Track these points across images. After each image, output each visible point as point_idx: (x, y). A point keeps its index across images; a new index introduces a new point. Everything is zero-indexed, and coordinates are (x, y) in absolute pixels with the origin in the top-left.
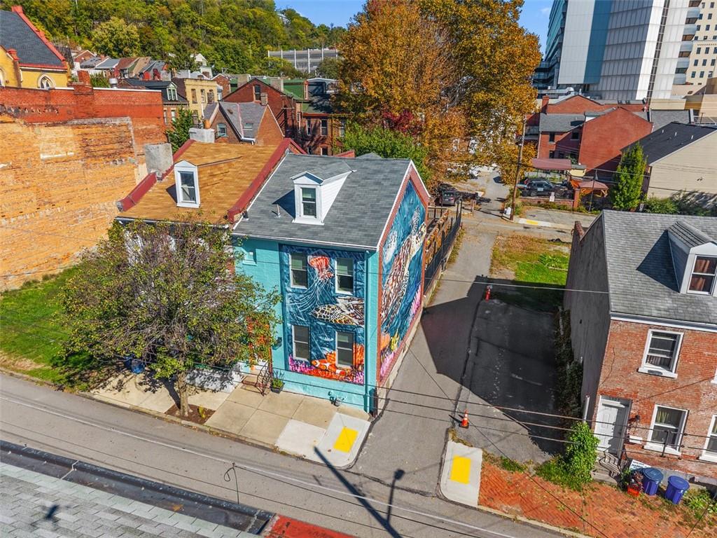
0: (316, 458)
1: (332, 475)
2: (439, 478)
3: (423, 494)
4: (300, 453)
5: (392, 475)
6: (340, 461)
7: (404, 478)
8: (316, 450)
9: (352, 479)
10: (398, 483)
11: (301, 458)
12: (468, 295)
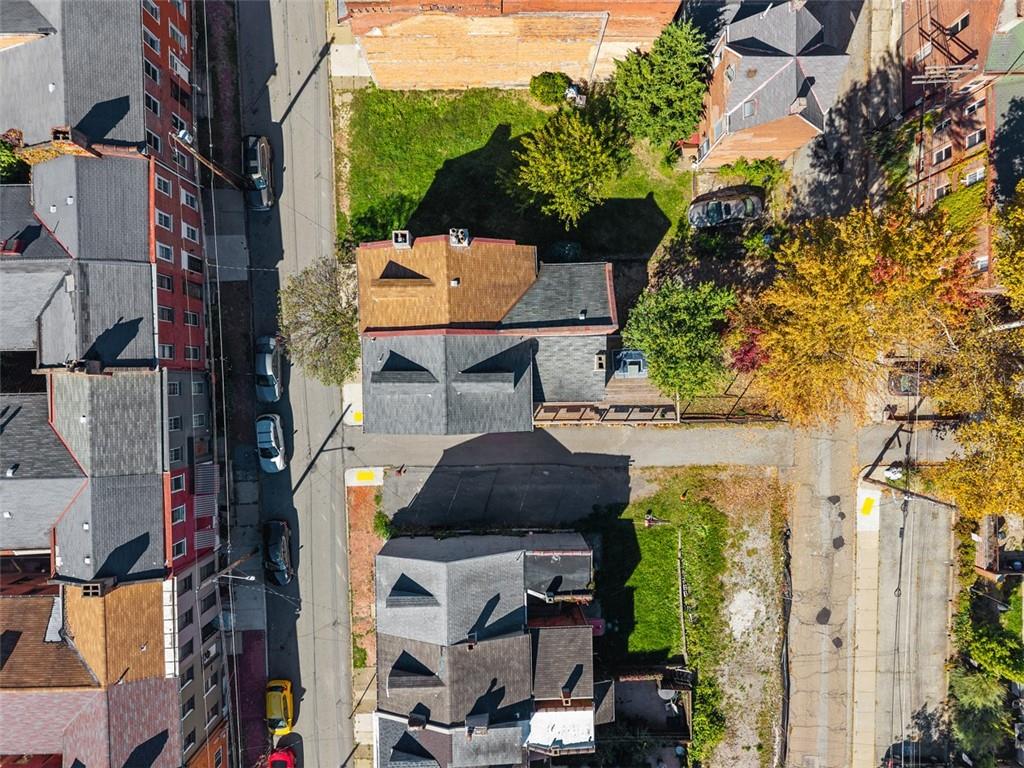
0: (344, 408)
1: (338, 419)
2: (357, 467)
3: (343, 461)
4: (345, 398)
5: (350, 445)
6: (346, 420)
7: (351, 452)
8: (350, 406)
9: (339, 429)
10: (345, 450)
11: (342, 400)
12: (575, 454)
